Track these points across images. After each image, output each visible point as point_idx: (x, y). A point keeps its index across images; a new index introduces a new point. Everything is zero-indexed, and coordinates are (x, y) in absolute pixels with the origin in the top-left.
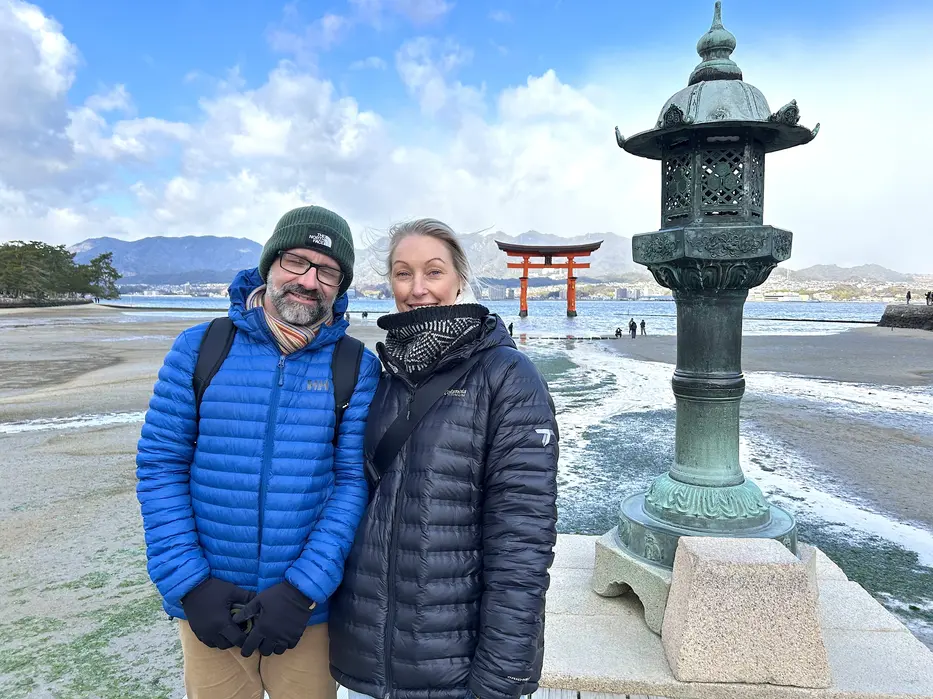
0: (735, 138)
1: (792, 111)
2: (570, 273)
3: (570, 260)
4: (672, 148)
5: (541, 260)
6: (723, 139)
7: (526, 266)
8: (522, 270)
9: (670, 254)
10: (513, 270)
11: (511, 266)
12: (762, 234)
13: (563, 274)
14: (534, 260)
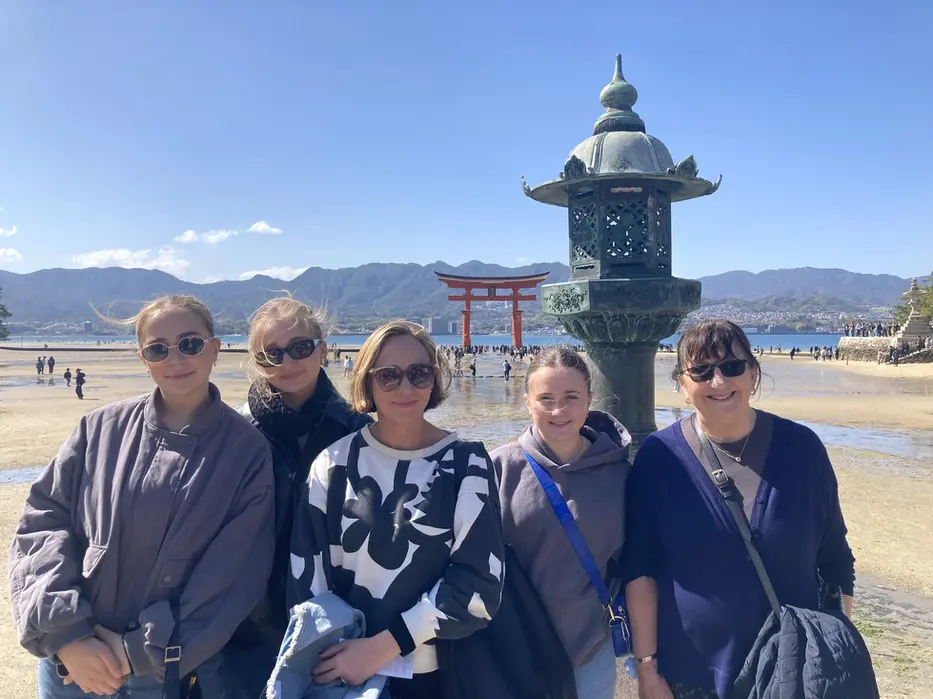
0: (639, 190)
1: (689, 166)
2: (515, 306)
3: (515, 292)
4: (578, 197)
5: (484, 292)
6: (626, 190)
7: (468, 298)
8: (464, 303)
9: (577, 306)
10: (454, 302)
11: (451, 298)
12: (667, 286)
13: (508, 306)
14: (476, 292)
